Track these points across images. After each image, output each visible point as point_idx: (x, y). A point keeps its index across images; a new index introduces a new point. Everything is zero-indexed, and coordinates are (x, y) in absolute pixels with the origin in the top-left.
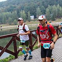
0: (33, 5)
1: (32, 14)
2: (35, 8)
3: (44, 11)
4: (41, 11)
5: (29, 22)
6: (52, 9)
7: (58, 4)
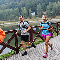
0: (34, 2)
1: (33, 11)
2: (36, 5)
3: (45, 8)
4: (42, 8)
5: (30, 18)
6: (53, 6)
7: (59, 1)
